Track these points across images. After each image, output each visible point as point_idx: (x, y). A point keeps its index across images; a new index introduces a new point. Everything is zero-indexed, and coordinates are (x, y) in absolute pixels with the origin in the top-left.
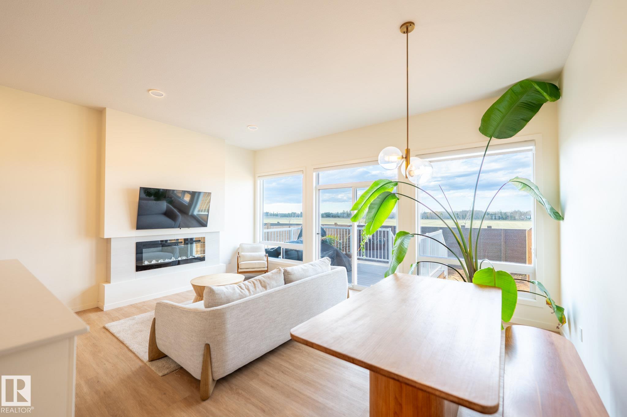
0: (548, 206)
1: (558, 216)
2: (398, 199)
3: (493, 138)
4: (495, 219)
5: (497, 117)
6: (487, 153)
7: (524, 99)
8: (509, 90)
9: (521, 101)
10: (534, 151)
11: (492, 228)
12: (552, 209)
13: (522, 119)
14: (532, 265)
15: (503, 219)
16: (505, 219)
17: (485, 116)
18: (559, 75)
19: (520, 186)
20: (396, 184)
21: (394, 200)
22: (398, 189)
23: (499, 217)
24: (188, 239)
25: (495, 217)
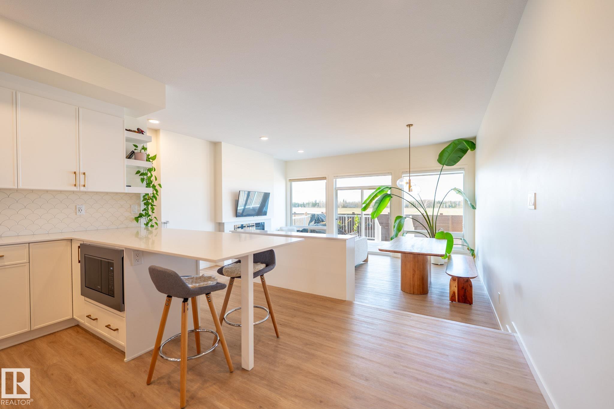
0: (469, 203)
1: (474, 207)
2: (392, 197)
3: (444, 165)
4: (446, 207)
5: (446, 155)
6: (441, 173)
7: (459, 147)
8: (452, 142)
9: (458, 147)
10: (464, 173)
11: (443, 215)
12: (471, 204)
13: (459, 157)
14: (463, 233)
15: (453, 207)
16: (454, 208)
17: (440, 154)
18: (475, 138)
19: (457, 192)
20: (390, 188)
21: (389, 198)
22: (391, 191)
23: (449, 205)
24: (260, 223)
25: (446, 205)
